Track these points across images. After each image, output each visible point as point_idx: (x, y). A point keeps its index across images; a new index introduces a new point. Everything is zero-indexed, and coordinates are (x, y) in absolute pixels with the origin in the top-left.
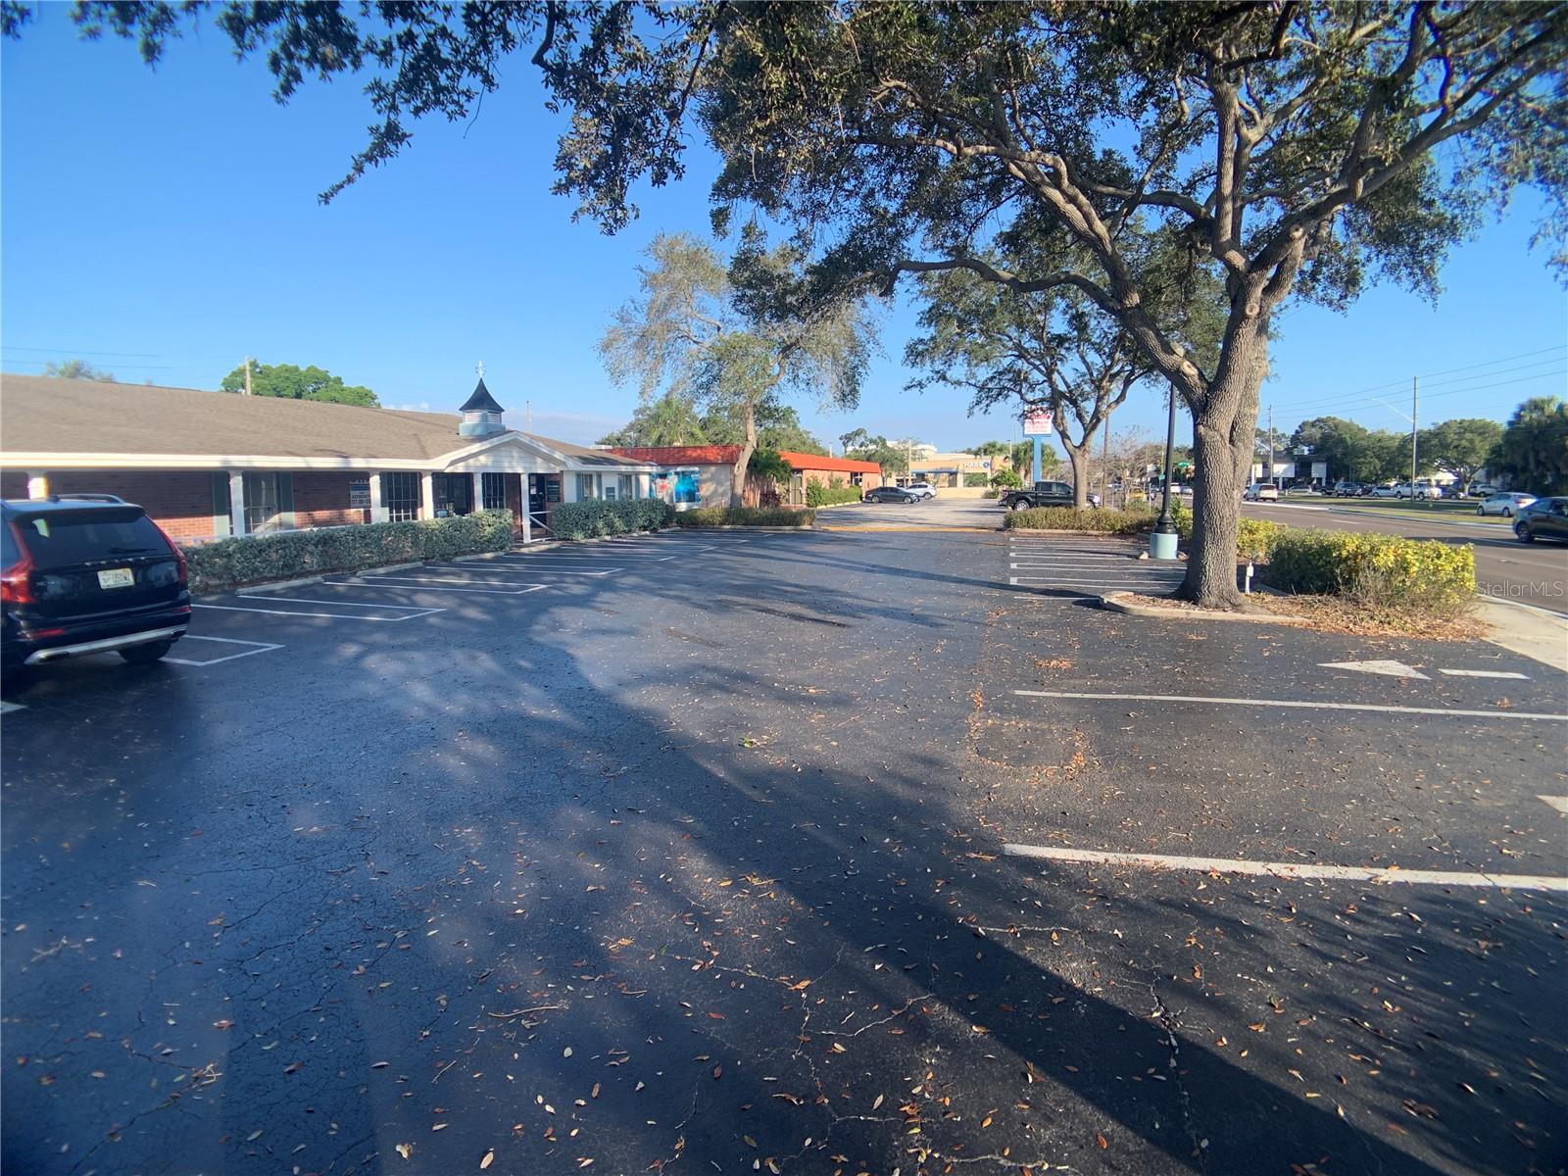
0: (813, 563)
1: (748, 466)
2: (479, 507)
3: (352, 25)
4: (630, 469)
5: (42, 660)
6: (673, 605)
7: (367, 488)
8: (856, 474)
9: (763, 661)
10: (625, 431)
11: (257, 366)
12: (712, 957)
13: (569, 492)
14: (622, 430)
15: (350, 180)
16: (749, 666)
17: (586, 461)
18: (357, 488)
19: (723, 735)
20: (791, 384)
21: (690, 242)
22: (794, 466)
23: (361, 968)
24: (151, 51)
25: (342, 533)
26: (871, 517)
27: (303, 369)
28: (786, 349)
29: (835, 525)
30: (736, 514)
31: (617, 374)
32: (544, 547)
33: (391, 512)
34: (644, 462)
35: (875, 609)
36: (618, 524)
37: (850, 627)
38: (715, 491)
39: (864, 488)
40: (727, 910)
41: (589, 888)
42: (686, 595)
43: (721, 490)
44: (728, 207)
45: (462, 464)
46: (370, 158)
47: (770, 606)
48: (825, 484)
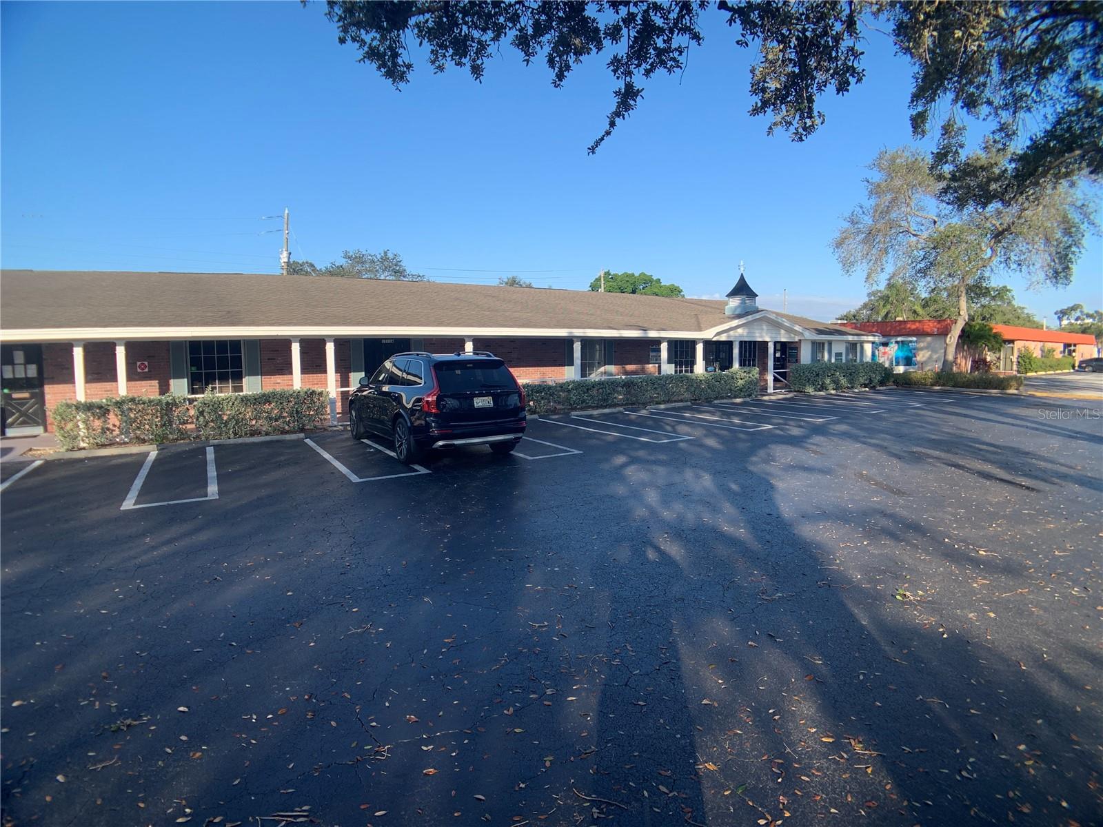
0: (1013, 425)
1: (960, 337)
2: (736, 365)
3: (594, 21)
4: (856, 338)
5: (441, 446)
6: (873, 452)
7: (659, 351)
8: (1070, 345)
9: (940, 514)
10: (860, 309)
11: (610, 275)
12: (782, 817)
13: (805, 356)
14: (857, 308)
15: (608, 133)
16: (926, 518)
17: (820, 332)
18: (654, 351)
19: (879, 582)
20: (1002, 265)
21: (909, 154)
22: (1006, 337)
23: (511, 709)
24: (477, 70)
25: (640, 380)
26: (1081, 385)
27: (637, 274)
28: (998, 235)
29: (1045, 391)
30: (946, 377)
31: (847, 265)
32: (781, 397)
33: (676, 367)
34: (870, 333)
35: (1071, 477)
36: (842, 381)
37: (1038, 491)
38: (930, 358)
39: (1078, 357)
40: (818, 770)
41: (705, 702)
42: (885, 444)
43: (935, 357)
44: (926, 111)
45: (725, 334)
46: (617, 114)
47: (960, 462)
48: (1037, 353)
